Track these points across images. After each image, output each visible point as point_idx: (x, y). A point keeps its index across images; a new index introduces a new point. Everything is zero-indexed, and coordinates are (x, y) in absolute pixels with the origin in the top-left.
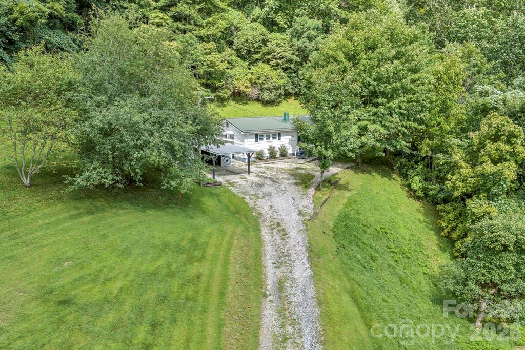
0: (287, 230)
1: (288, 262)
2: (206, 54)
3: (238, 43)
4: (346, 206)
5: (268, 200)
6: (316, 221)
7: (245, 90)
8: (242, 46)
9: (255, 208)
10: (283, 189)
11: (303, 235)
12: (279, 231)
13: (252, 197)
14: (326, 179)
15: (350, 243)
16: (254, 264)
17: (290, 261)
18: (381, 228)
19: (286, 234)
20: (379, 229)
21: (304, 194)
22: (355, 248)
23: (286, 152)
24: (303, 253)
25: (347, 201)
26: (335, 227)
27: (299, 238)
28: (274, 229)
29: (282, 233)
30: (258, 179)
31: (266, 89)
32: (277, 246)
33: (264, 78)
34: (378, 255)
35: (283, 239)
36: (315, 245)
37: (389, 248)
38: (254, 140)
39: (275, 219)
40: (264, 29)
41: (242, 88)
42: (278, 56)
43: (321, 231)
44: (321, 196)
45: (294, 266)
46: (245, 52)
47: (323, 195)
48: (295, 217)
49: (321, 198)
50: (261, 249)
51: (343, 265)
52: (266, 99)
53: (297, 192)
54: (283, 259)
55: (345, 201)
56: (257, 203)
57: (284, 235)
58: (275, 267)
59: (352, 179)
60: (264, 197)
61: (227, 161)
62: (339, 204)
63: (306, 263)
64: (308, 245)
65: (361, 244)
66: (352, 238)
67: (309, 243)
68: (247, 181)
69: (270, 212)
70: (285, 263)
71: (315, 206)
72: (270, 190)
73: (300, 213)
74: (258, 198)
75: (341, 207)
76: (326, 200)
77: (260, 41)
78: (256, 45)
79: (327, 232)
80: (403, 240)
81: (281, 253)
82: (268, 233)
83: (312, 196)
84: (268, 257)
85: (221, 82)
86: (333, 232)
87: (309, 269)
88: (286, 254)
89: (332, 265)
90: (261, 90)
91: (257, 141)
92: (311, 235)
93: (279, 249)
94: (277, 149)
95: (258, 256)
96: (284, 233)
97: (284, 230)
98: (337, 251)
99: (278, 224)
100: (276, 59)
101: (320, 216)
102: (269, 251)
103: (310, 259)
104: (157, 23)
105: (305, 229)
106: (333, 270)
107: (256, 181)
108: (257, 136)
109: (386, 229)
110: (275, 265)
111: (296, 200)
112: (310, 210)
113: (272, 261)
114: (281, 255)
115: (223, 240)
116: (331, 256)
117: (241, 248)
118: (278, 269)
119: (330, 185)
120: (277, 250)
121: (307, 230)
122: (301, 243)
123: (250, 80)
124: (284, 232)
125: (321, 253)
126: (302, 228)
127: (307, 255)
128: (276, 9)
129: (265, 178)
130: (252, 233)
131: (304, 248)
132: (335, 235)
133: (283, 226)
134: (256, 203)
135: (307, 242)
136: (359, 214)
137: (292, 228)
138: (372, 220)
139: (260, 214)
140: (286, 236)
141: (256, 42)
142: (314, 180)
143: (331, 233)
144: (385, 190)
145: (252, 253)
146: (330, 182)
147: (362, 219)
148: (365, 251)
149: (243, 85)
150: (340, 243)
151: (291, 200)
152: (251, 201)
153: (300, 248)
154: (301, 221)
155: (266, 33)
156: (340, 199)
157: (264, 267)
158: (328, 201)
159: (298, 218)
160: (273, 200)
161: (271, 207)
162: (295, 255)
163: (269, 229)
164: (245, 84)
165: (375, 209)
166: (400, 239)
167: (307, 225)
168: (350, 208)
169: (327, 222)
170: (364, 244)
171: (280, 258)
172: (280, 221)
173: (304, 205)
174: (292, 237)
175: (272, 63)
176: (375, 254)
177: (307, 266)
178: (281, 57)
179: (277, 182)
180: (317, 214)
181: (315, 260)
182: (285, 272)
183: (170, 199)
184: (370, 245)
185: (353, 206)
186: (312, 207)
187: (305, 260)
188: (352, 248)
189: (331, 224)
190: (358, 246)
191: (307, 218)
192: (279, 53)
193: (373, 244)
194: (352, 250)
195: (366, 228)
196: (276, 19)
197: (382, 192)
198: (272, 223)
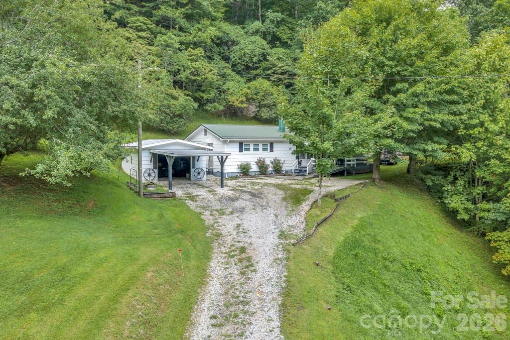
0: (255, 259)
1: (241, 315)
2: (192, 60)
3: (234, 57)
4: (356, 229)
5: (237, 217)
6: (305, 247)
7: (240, 105)
8: (239, 61)
9: (213, 226)
10: (264, 204)
11: (280, 268)
12: (240, 261)
13: (214, 212)
14: (328, 194)
15: (362, 283)
16: (172, 319)
17: (245, 313)
18: (411, 264)
19: (252, 265)
20: (408, 265)
21: (293, 210)
22: (370, 293)
23: (281, 167)
24: (274, 299)
25: (359, 222)
26: (337, 256)
27: (272, 272)
28: (233, 256)
29: (245, 263)
30: (233, 192)
31: (265, 106)
32: (229, 286)
33: (263, 94)
34: (409, 306)
35: (244, 274)
36: (297, 285)
37: (426, 294)
38: (238, 149)
39: (239, 242)
40: (264, 43)
41: (237, 104)
42: (280, 70)
43: (312, 262)
44: (319, 213)
45: (251, 323)
46: (243, 67)
47: (321, 212)
48: (272, 239)
49: (318, 216)
50: (199, 290)
51: (346, 323)
52: (264, 117)
53: (284, 208)
54: (233, 309)
55: (356, 222)
56: (220, 220)
57: (247, 267)
58: (213, 325)
59: (366, 196)
60: (232, 213)
61: (199, 173)
62: (346, 227)
63: (275, 317)
64: (284, 285)
65: (380, 286)
66: (366, 275)
67: (287, 281)
68: (215, 195)
69: (235, 233)
70: (236, 316)
71: (307, 225)
72: (244, 205)
73: (282, 235)
74: (223, 215)
75: (349, 230)
76: (325, 219)
77: (259, 55)
78: (255, 60)
79: (322, 264)
80: (445, 283)
81: (233, 297)
82: (222, 264)
83: (304, 213)
84: (206, 304)
85: (210, 94)
86: (333, 264)
87: (277, 331)
88: (241, 299)
89: (323, 323)
90: (260, 106)
91: (241, 151)
92: (293, 267)
93: (232, 290)
94: (268, 162)
95: (190, 301)
96: (248, 264)
97: (249, 259)
98: (337, 296)
99: (243, 250)
100: (277, 74)
101: (315, 241)
102: (212, 293)
103: (284, 309)
104: (136, 27)
105: (285, 259)
106: (326, 333)
107: (229, 194)
108: (241, 144)
109: (419, 266)
110: (214, 321)
111: (279, 217)
112: (299, 232)
113: (212, 313)
114: (233, 301)
115: (122, 270)
116: (326, 306)
117: (155, 288)
118: (217, 329)
119: (333, 201)
120: (226, 293)
121: (288, 259)
122: (273, 281)
123: (246, 95)
124: (249, 261)
125: (306, 299)
126: (280, 256)
127: (280, 302)
128: (278, 21)
129: (242, 191)
130: (193, 263)
131: (276, 290)
132: (337, 269)
133: (250, 252)
134: (218, 220)
135: (284, 279)
136: (376, 241)
137: (263, 256)
138: (396, 252)
139: (219, 235)
140: (251, 268)
141: (255, 56)
142: (311, 195)
143: (330, 267)
144: (412, 214)
145: (177, 296)
146: (334, 196)
147: (382, 248)
148: (386, 296)
149: (237, 100)
150: (343, 283)
151: (272, 217)
152: (211, 217)
153: (269, 289)
154: (281, 246)
155: (267, 46)
156: (347, 220)
157: (192, 324)
158: (328, 221)
159: (277, 241)
160: (244, 216)
161: (238, 226)
162: (257, 302)
163: (225, 257)
164: (241, 99)
165: (401, 236)
166: (441, 280)
167: (289, 252)
168: (363, 233)
169: (324, 249)
170: (385, 285)
171: (227, 307)
172: (246, 245)
173: (290, 224)
174: (260, 270)
175: (272, 78)
176: (404, 304)
177: (276, 323)
178: (283, 71)
179: (258, 197)
180: (309, 237)
181: (293, 311)
182: (229, 336)
183: (70, 207)
184: (396, 289)
185: (368, 230)
186: (303, 226)
187: (273, 313)
188: (365, 291)
189: (331, 253)
190: (376, 290)
191: (292, 241)
192: (280, 68)
193: (401, 287)
194: (364, 294)
195: (387, 263)
196: (278, 33)
197: (409, 215)
198: (233, 248)
